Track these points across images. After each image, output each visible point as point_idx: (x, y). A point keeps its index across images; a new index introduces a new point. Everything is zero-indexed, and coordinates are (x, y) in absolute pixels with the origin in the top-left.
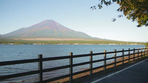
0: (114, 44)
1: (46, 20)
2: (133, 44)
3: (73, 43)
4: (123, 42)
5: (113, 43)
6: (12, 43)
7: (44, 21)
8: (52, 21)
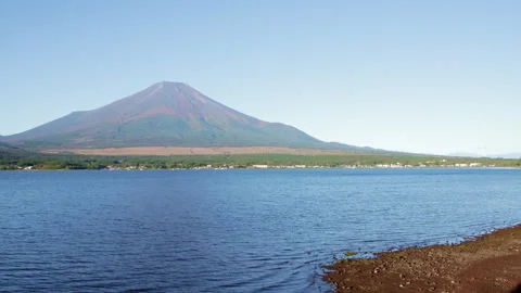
0: (399, 166)
1: (160, 84)
2: (463, 165)
3: (248, 165)
4: (431, 158)
5: (395, 163)
6: (29, 165)
7: (154, 87)
8: (180, 86)
